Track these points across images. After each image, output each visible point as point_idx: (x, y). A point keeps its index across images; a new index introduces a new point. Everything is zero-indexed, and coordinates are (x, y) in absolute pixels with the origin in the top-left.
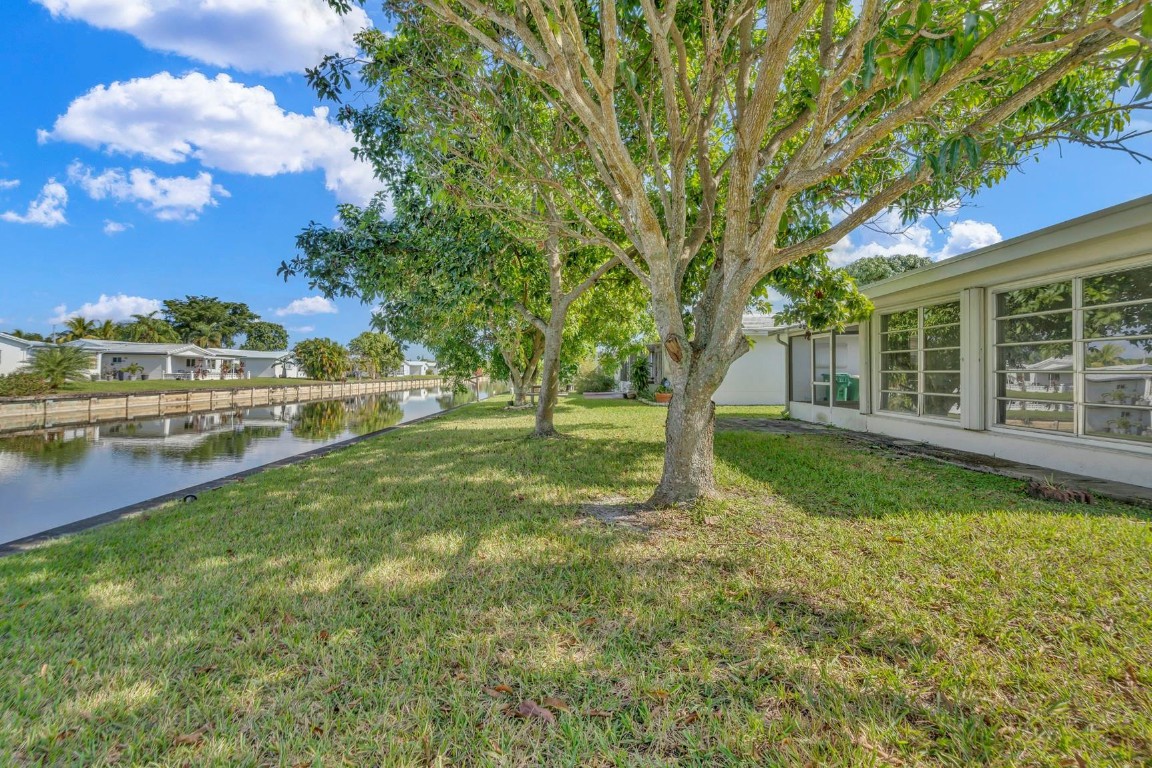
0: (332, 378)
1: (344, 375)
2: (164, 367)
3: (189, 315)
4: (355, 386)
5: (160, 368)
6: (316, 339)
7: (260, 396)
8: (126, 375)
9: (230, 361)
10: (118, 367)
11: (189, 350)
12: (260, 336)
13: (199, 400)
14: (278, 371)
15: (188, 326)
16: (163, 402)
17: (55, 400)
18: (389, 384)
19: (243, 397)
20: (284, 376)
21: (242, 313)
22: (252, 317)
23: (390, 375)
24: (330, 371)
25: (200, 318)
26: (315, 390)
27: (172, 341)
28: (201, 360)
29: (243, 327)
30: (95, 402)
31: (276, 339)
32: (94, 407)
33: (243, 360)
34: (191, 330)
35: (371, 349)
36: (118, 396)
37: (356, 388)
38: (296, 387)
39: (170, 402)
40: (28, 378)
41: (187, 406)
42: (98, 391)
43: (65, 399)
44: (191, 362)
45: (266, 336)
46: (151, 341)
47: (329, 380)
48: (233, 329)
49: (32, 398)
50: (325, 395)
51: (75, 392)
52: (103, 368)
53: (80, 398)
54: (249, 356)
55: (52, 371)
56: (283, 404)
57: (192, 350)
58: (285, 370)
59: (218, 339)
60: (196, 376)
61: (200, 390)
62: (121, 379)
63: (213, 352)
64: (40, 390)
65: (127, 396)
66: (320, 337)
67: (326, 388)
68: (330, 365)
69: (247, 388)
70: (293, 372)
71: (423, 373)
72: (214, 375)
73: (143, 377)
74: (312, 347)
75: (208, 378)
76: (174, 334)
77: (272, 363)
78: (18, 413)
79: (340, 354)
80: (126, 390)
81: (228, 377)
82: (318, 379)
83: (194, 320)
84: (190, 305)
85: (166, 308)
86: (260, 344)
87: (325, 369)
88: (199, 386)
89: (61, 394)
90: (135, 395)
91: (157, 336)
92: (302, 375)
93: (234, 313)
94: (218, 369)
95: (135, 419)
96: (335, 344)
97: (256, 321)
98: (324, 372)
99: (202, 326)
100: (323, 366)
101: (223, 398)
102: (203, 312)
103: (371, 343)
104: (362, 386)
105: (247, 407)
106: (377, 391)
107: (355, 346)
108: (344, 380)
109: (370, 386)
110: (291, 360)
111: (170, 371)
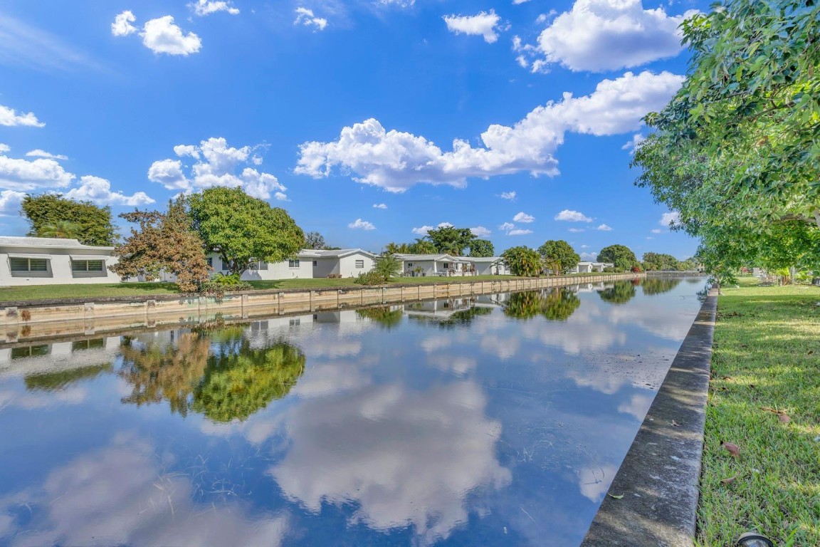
0: (529, 275)
1: (537, 272)
2: (433, 269)
3: (440, 238)
4: (545, 281)
5: (431, 269)
6: (518, 247)
7: (487, 287)
8: (416, 273)
9: (466, 264)
10: (411, 269)
11: (445, 258)
12: (477, 249)
13: (454, 289)
14: (494, 270)
15: (440, 245)
16: (436, 290)
17: (387, 288)
18: (568, 279)
19: (477, 288)
20: (497, 274)
21: (468, 234)
22: (473, 237)
23: (567, 273)
24: (528, 269)
25: (446, 239)
26: (519, 283)
27: (434, 253)
28: (452, 263)
29: (468, 243)
30: (405, 290)
31: (487, 250)
32: (404, 292)
33: (473, 264)
34: (442, 247)
35: (554, 253)
36: (414, 286)
37: (546, 282)
38: (508, 281)
39: (439, 290)
40: (375, 275)
41: (448, 293)
42: (405, 283)
43: (391, 288)
44: (446, 265)
45: (480, 248)
46: (425, 253)
47: (527, 276)
48: (463, 245)
49: (377, 286)
50: (526, 287)
51: (394, 283)
52: (405, 269)
53: (397, 286)
54: (476, 261)
55: (385, 271)
56: (498, 293)
57: (446, 257)
58: (498, 269)
59: (457, 252)
60: (450, 274)
61: (454, 283)
62: (413, 275)
63: (457, 258)
64: (380, 282)
65: (418, 286)
66: (520, 246)
67: (526, 282)
68: (528, 265)
69: (479, 282)
70: (503, 271)
71: (590, 271)
72: (459, 273)
73: (424, 275)
74: (516, 253)
75: (455, 275)
76: (435, 248)
77: (489, 265)
78: (372, 294)
79: (534, 256)
80: (417, 282)
81: (467, 274)
82: (519, 275)
83: (443, 241)
84: (440, 232)
85: (429, 235)
86: (478, 254)
87: (524, 268)
88: (453, 280)
89: (389, 284)
90: (422, 285)
91: (427, 251)
92: (508, 273)
93: (463, 235)
94: (460, 269)
95: (423, 300)
96: (531, 250)
97: (475, 239)
98: (524, 270)
99: (447, 244)
100: (523, 266)
101: (466, 288)
102: (447, 236)
103: (554, 249)
104: (550, 281)
105: (479, 295)
106: (560, 284)
107: (542, 251)
108: (538, 276)
109: (555, 280)
110: (501, 263)
111: (436, 271)
